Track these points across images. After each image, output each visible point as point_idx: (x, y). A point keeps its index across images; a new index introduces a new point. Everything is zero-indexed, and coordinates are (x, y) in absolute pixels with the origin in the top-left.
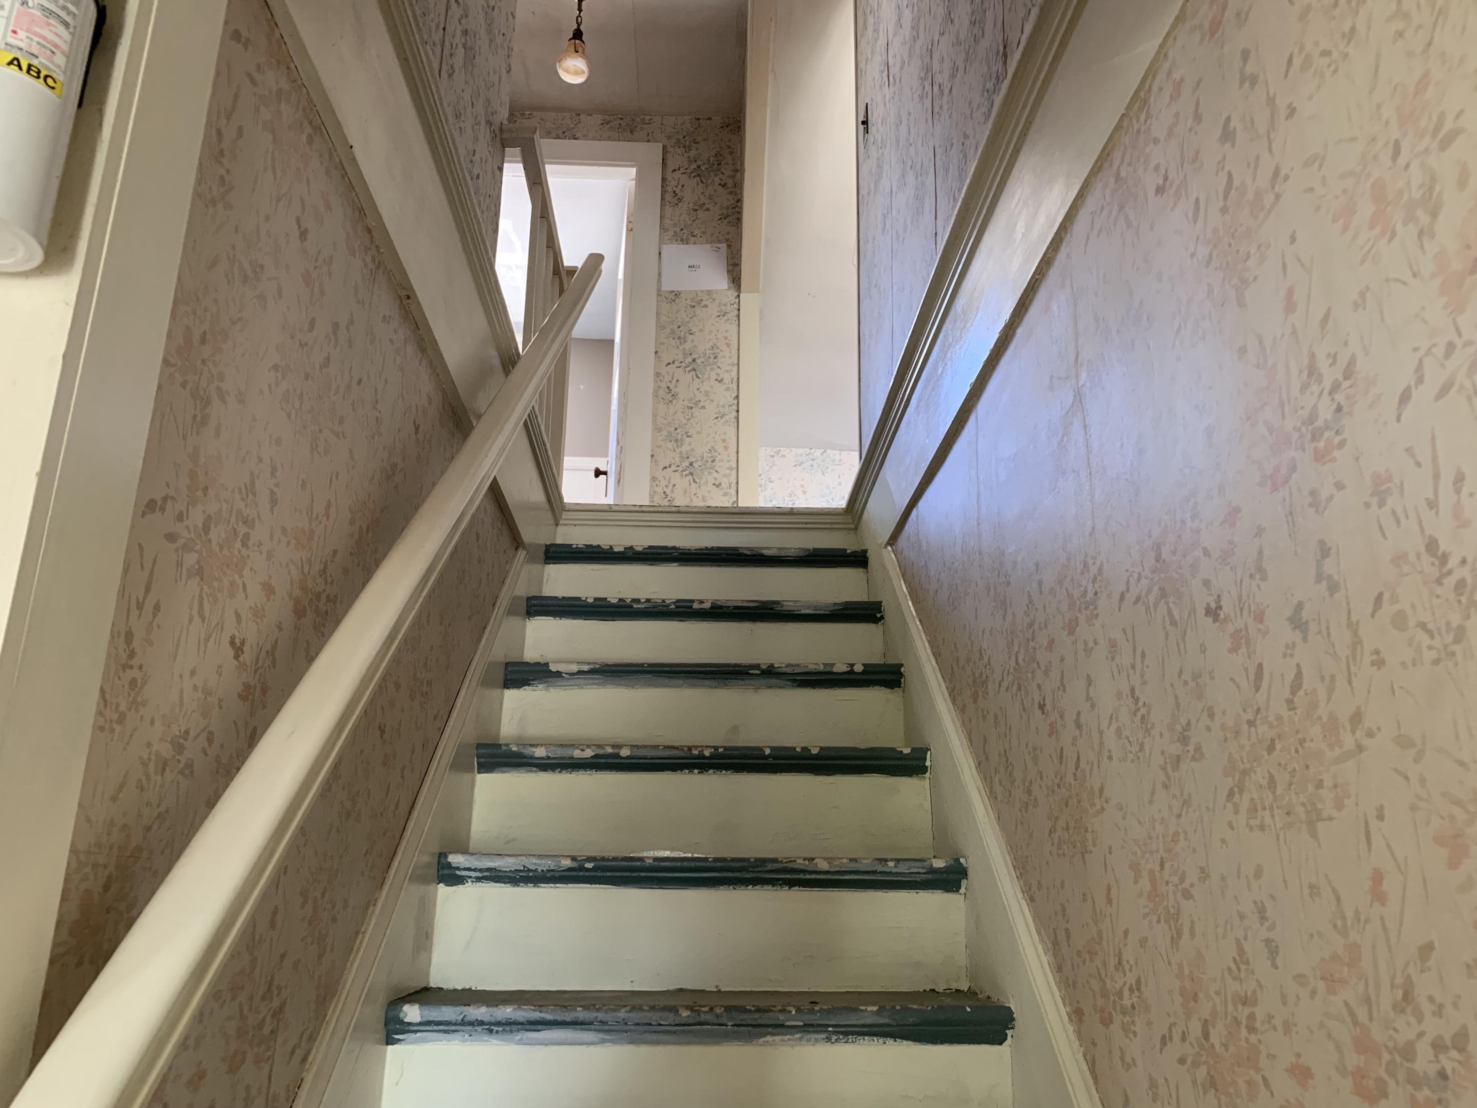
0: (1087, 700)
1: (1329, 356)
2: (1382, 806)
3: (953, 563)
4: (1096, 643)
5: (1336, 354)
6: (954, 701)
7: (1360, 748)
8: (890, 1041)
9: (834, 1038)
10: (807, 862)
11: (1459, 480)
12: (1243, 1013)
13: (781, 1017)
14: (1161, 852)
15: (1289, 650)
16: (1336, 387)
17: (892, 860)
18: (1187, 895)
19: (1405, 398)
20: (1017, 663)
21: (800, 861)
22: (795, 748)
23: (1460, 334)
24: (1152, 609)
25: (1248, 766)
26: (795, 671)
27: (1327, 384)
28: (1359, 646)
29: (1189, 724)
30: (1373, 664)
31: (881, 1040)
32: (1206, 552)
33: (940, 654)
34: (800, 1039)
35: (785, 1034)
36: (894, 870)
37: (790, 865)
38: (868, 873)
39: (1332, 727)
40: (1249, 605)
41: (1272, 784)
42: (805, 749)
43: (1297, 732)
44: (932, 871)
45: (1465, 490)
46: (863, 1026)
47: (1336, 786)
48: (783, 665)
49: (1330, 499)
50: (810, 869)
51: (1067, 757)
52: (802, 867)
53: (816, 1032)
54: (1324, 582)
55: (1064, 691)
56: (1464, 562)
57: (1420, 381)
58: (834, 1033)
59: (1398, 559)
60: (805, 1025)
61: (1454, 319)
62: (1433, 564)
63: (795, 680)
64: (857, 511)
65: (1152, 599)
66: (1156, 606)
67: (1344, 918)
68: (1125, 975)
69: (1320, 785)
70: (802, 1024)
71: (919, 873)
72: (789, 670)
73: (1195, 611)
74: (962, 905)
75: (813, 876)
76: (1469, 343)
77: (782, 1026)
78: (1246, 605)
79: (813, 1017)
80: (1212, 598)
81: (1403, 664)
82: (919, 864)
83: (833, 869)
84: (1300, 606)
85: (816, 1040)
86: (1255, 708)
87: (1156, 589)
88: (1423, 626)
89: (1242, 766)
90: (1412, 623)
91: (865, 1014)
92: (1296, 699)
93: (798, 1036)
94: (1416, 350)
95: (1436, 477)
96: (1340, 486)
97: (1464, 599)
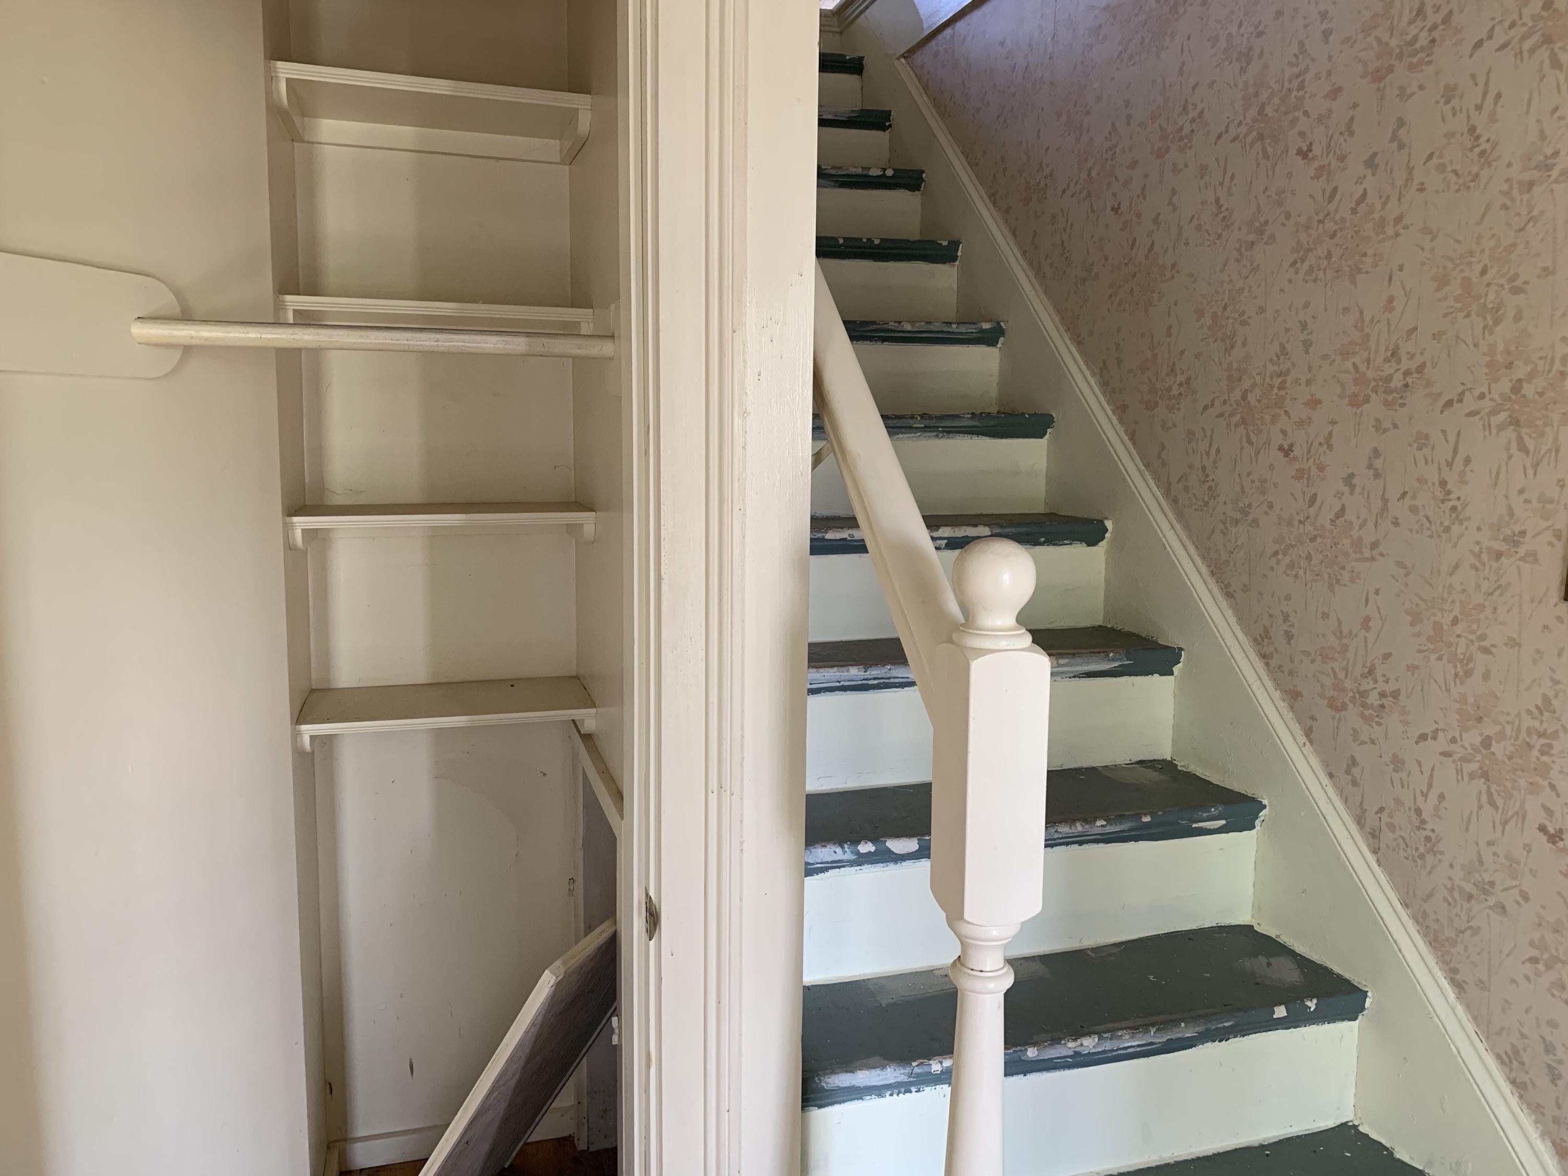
0: (1169, 204)
1: (1434, 6)
2: (1403, 265)
3: (1009, 87)
4: (1186, 165)
5: (1440, 6)
6: (994, 203)
7: (1397, 235)
8: (975, 437)
9: (941, 435)
10: (896, 324)
11: (1498, 96)
12: (1277, 381)
13: (911, 422)
14: (1226, 300)
15: (1360, 180)
16: (1434, 27)
17: (955, 323)
18: (1244, 323)
19: (1479, 45)
20: (1089, 175)
21: (892, 323)
22: (861, 239)
23: (1521, 18)
24: (1248, 148)
25: (1312, 246)
26: (839, 173)
27: (1429, 24)
28: (1410, 181)
29: (1267, 222)
30: (1418, 190)
31: (970, 436)
32: (1306, 114)
33: (977, 164)
34: (920, 436)
35: (910, 433)
36: (956, 331)
37: (885, 326)
38: (938, 332)
39: (1381, 225)
40: (1335, 152)
41: (1329, 256)
42: (869, 240)
43: (1355, 226)
44: (982, 331)
45: (1500, 104)
46: (961, 427)
47: (1375, 255)
48: (829, 167)
49: (1413, 94)
50: (899, 329)
51: (1139, 245)
52: (893, 328)
53: (931, 431)
54: (1396, 143)
55: (1144, 198)
56: (1488, 141)
57: (1490, 37)
58: (943, 432)
59: (1450, 135)
60: (926, 427)
61: (1520, 10)
62: (1470, 140)
63: (837, 181)
64: (849, 16)
65: (1249, 139)
66: (1252, 145)
67: (1363, 321)
68: (1176, 376)
69: (1365, 255)
70: (923, 426)
71: (972, 333)
72: (833, 172)
73: (1287, 151)
74: (998, 354)
75: (900, 334)
76: (1524, 25)
77: (911, 427)
78: (1332, 152)
79: (932, 422)
80: (1304, 144)
81: (1437, 192)
82: (972, 326)
83: (914, 330)
84: (1375, 154)
85: (930, 437)
86: (1326, 212)
87: (1254, 134)
88: (1455, 172)
89: (1307, 247)
90: (1449, 169)
91: (964, 420)
92: (1358, 208)
93: (919, 434)
94: (1493, 19)
95: (1485, 94)
96: (1421, 87)
97: (1482, 160)
